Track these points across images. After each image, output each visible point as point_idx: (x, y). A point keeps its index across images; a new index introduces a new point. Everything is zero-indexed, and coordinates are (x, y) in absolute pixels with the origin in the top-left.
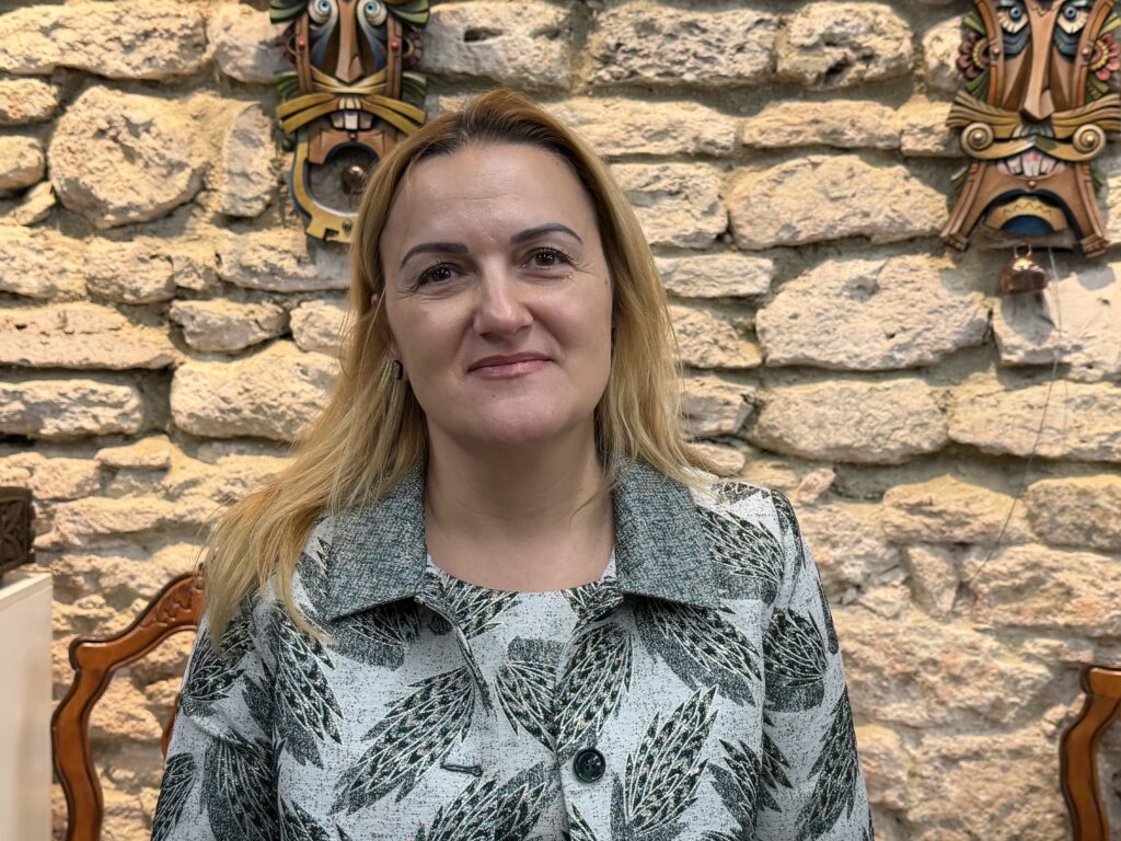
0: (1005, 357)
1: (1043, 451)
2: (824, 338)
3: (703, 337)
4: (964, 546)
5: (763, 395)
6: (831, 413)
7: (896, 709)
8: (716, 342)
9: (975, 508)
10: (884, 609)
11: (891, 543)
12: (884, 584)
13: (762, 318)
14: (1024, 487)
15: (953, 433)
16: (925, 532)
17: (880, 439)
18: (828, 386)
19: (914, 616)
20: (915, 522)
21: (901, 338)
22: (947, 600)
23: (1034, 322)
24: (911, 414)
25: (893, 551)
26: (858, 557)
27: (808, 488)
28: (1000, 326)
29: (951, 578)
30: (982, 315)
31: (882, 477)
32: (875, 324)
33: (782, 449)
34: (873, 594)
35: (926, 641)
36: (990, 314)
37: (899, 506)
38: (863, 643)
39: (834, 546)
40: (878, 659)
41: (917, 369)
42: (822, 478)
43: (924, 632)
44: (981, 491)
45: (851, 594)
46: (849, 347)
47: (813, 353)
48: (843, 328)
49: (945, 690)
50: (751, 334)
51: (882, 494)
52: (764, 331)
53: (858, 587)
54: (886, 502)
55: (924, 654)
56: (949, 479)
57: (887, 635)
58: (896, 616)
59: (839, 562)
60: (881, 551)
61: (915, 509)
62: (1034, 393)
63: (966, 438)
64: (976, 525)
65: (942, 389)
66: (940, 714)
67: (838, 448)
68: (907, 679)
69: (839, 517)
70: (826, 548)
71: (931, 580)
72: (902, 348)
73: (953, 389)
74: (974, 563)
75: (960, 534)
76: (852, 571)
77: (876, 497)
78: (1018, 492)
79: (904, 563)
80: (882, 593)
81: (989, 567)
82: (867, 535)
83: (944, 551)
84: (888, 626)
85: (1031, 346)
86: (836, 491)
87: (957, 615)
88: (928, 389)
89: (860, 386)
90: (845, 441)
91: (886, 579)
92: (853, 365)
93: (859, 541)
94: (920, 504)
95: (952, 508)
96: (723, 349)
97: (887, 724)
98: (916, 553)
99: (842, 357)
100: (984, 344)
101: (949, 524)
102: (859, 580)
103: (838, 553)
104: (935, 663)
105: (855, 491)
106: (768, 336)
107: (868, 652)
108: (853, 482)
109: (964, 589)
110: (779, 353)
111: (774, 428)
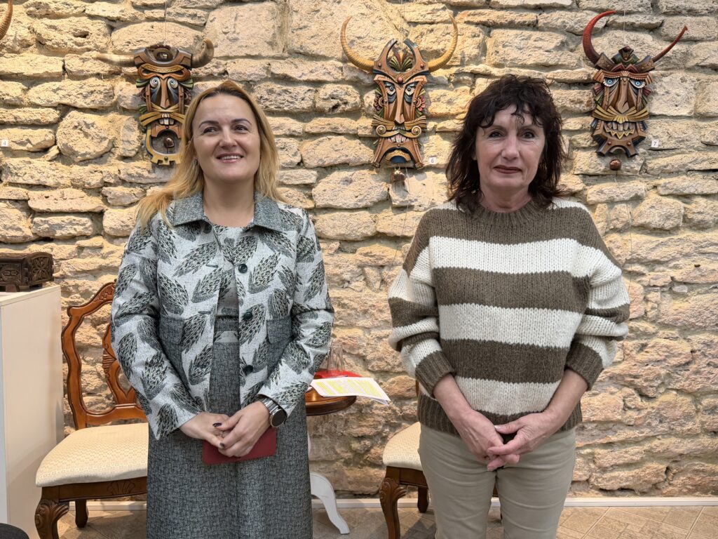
0: (393, 203)
1: (406, 234)
2: (335, 197)
3: (294, 198)
4: (382, 266)
5: (315, 218)
6: (338, 223)
7: (362, 322)
8: (299, 200)
9: (385, 254)
10: (357, 289)
11: (359, 267)
12: (357, 281)
13: (314, 191)
14: (401, 247)
15: (378, 229)
16: (370, 262)
17: (354, 232)
18: (337, 214)
19: (368, 291)
20: (366, 259)
21: (360, 198)
22: (378, 285)
23: (402, 192)
24: (364, 223)
25: (360, 269)
26: (348, 272)
27: (331, 249)
28: (391, 193)
29: (379, 278)
30: (386, 189)
31: (356, 245)
32: (351, 193)
33: (322, 236)
34: (353, 284)
35: (370, 299)
36: (388, 189)
37: (361, 254)
38: (351, 300)
39: (340, 268)
40: (355, 305)
41: (366, 208)
42: (336, 245)
43: (371, 296)
44: (387, 248)
45: (346, 284)
46: (343, 200)
47: (331, 203)
48: (341, 194)
49: (377, 315)
50: (311, 197)
51: (356, 250)
52: (314, 196)
53: (349, 282)
54: (357, 253)
55: (371, 303)
56: (377, 245)
57: (358, 297)
58: (361, 291)
59: (342, 273)
60: (355, 269)
61: (366, 255)
62: (403, 215)
63: (381, 231)
64: (386, 259)
65: (374, 215)
66: (376, 323)
67: (341, 235)
68: (365, 312)
69: (341, 258)
70: (338, 269)
71: (372, 279)
72: (360, 201)
73: (377, 215)
74: (385, 271)
75: (381, 263)
76: (347, 276)
77: (354, 252)
78: (399, 248)
79: (363, 273)
80: (357, 284)
81: (390, 273)
82: (351, 264)
83: (376, 269)
84: (358, 294)
85: (401, 200)
86: (340, 250)
87: (381, 290)
88: (369, 215)
89: (347, 214)
90: (343, 232)
91: (358, 279)
92: (345, 207)
93: (348, 266)
94: (367, 253)
95: (378, 254)
96: (301, 202)
97: (359, 327)
98: (367, 269)
99: (341, 204)
100: (387, 200)
101: (377, 259)
102: (349, 279)
103: (341, 270)
104: (374, 306)
105: (347, 250)
106: (316, 197)
107: (352, 303)
108: (346, 247)
109: (383, 281)
110: (320, 203)
111: (319, 229)
